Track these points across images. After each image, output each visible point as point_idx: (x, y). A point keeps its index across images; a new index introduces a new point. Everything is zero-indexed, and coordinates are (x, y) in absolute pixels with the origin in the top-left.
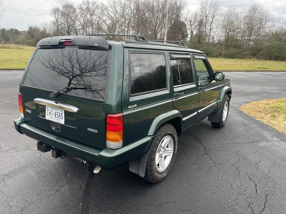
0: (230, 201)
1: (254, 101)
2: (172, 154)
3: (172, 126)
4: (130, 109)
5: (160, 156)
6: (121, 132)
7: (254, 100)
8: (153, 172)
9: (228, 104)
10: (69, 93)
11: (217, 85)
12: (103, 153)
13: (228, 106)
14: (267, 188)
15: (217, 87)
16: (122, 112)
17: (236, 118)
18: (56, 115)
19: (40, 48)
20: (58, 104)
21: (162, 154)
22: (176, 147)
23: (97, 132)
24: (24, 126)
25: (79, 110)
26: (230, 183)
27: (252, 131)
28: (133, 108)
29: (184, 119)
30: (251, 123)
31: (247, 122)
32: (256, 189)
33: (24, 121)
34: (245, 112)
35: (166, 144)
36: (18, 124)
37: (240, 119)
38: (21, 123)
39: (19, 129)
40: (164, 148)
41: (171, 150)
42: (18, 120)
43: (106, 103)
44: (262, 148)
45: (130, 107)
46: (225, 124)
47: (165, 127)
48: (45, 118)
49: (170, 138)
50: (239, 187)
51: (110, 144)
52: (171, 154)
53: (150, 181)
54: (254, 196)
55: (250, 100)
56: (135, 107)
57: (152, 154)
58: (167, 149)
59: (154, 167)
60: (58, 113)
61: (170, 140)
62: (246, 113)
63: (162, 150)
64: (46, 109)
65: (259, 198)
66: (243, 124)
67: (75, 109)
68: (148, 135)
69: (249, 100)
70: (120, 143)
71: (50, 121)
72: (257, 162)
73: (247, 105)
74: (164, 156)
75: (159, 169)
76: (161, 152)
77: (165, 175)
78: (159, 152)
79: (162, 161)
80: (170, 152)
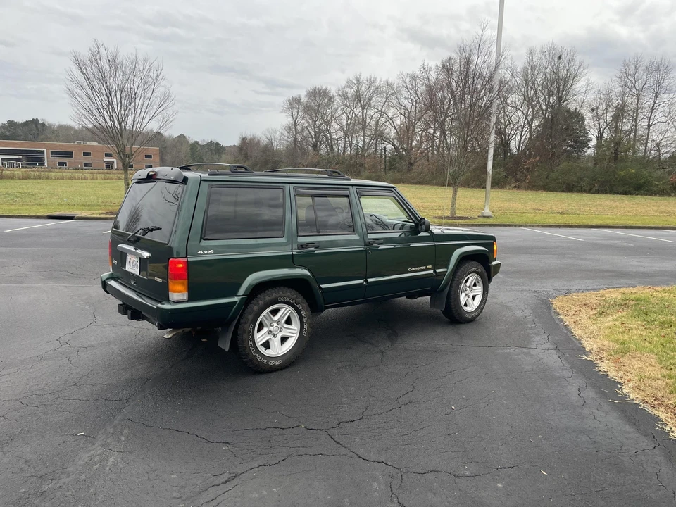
2: (297, 336)
3: (293, 292)
4: (201, 254)
6: (186, 282)
8: (247, 351)
9: (480, 279)
10: (146, 237)
11: (434, 241)
12: (166, 306)
13: (482, 285)
15: (433, 244)
16: (186, 257)
18: (134, 265)
19: (136, 183)
20: (137, 251)
21: (276, 331)
22: (306, 327)
23: (161, 282)
24: (113, 283)
25: (150, 255)
27: (515, 333)
28: (206, 254)
29: (323, 286)
30: (537, 321)
33: (112, 278)
35: (282, 317)
36: (103, 280)
38: (107, 279)
39: (105, 285)
41: (296, 330)
42: (105, 275)
43: (169, 245)
44: (496, 354)
45: (201, 252)
46: (474, 318)
48: (125, 269)
49: (289, 309)
51: (174, 296)
52: (295, 335)
53: (247, 364)
55: (605, 286)
56: (211, 253)
57: (244, 324)
58: (286, 326)
59: (251, 343)
60: (135, 261)
61: (292, 312)
63: (275, 325)
64: (127, 257)
66: (517, 322)
67: (146, 255)
68: (239, 294)
69: (600, 287)
70: (184, 295)
71: (130, 273)
72: (457, 369)
74: (279, 336)
75: (266, 351)
76: (271, 328)
77: (278, 363)
78: (267, 326)
79: (276, 342)
80: (293, 331)
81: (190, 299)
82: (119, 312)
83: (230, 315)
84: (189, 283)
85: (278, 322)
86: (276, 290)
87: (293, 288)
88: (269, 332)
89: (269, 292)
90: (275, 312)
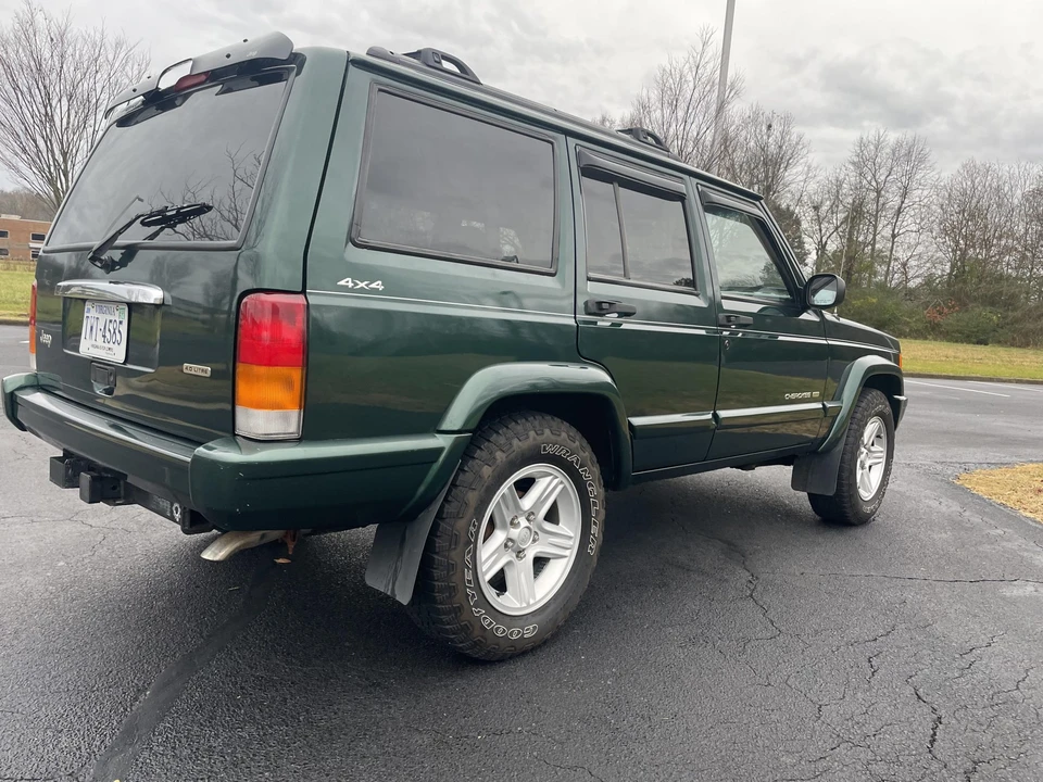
0: (788, 760)
1: (1031, 462)
2: (571, 554)
3: (573, 432)
4: (345, 288)
5: (510, 544)
6: (296, 374)
7: (1034, 460)
9: (883, 429)
11: (826, 335)
12: (225, 455)
13: (884, 440)
14: (986, 738)
15: (825, 342)
16: (303, 292)
17: (934, 504)
18: (108, 334)
20: (118, 289)
21: (524, 541)
22: (595, 530)
23: (208, 374)
26: (815, 699)
27: (987, 548)
28: (362, 290)
29: (637, 421)
30: (993, 522)
31: (976, 519)
32: (935, 734)
33: (35, 383)
34: (981, 491)
35: (539, 502)
36: (8, 390)
37: (950, 507)
38: (21, 388)
39: (13, 404)
40: (532, 517)
41: (571, 538)
44: (1013, 602)
45: (347, 282)
46: (873, 513)
47: (536, 421)
48: (78, 352)
49: (561, 478)
50: (852, 718)
51: (253, 421)
52: (567, 553)
53: (452, 640)
54: (912, 759)
55: (1014, 459)
56: (375, 291)
57: (457, 516)
58: (548, 526)
59: (469, 576)
60: (111, 321)
61: (565, 487)
62: (980, 494)
63: (523, 522)
64: (86, 315)
65: (935, 766)
66: (956, 524)
67: (154, 295)
69: (1008, 459)
70: (286, 419)
71: (94, 360)
72: (973, 643)
73: (997, 471)
74: (530, 555)
75: (501, 599)
76: (515, 533)
77: (529, 632)
78: (504, 527)
79: (520, 573)
80: (564, 541)
81: (308, 435)
82: (54, 477)
83: (422, 489)
84: (306, 380)
85: (530, 515)
86: (536, 423)
87: (573, 423)
88: (508, 544)
89: (518, 427)
90: (524, 486)
